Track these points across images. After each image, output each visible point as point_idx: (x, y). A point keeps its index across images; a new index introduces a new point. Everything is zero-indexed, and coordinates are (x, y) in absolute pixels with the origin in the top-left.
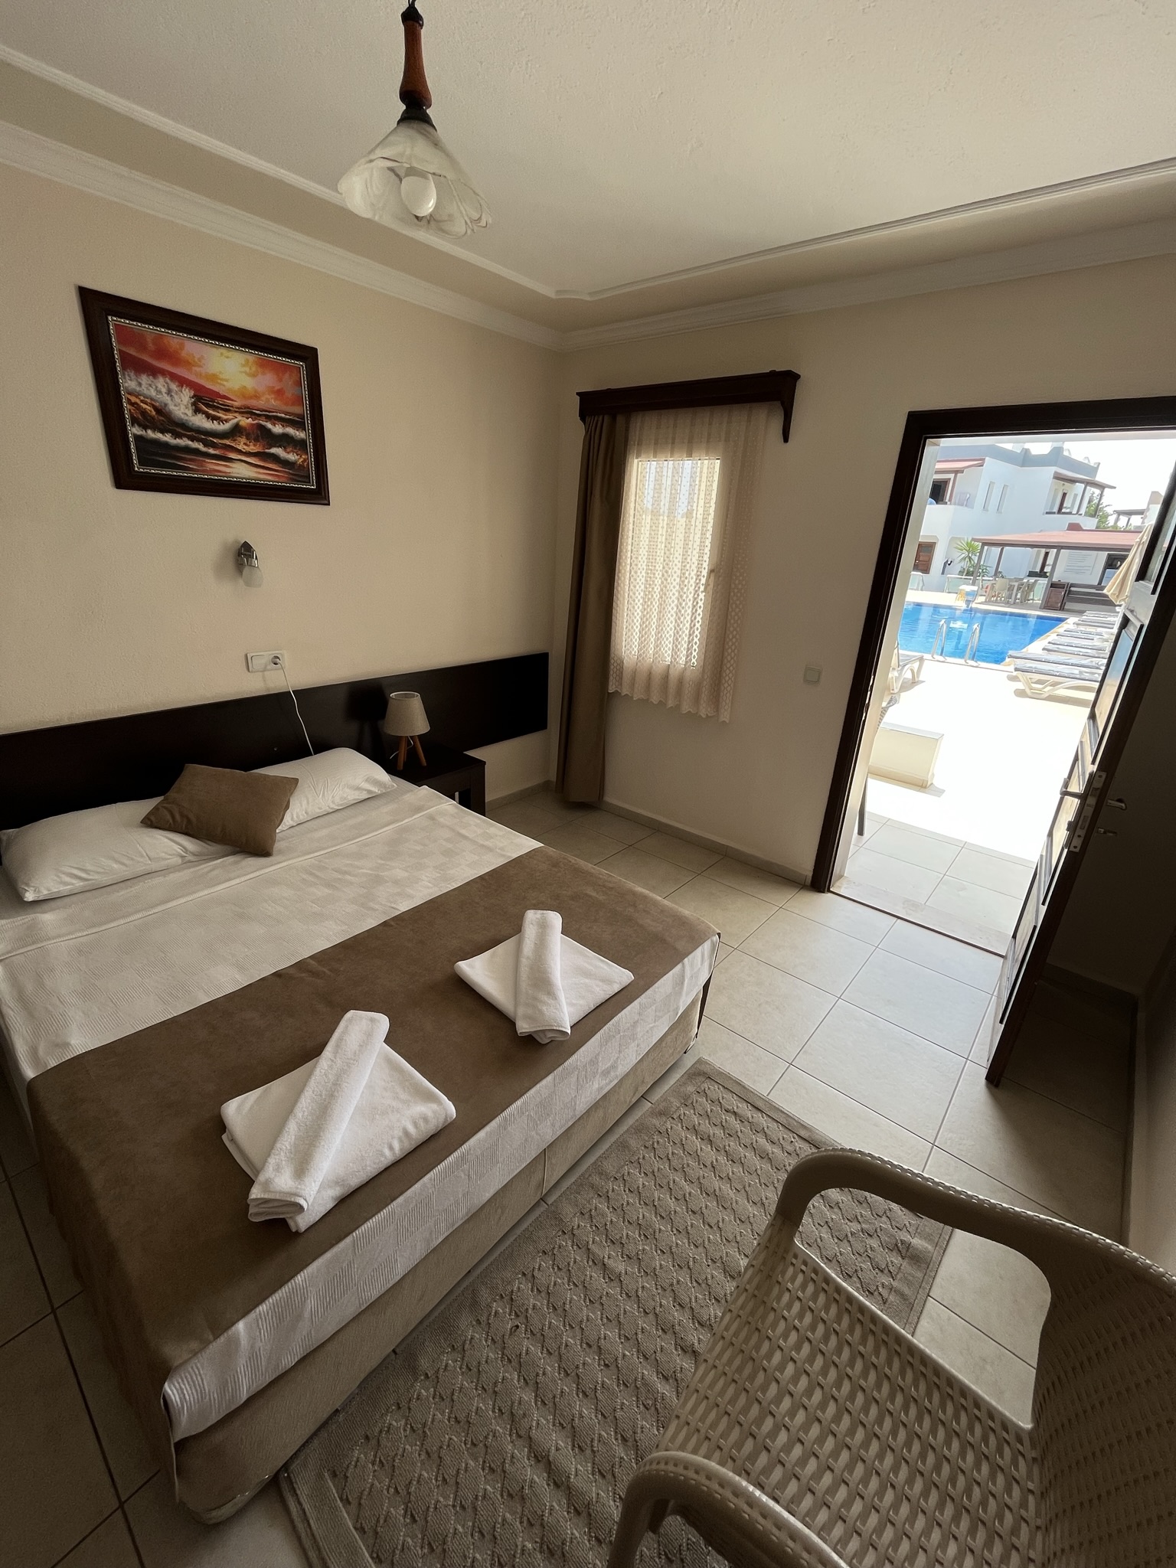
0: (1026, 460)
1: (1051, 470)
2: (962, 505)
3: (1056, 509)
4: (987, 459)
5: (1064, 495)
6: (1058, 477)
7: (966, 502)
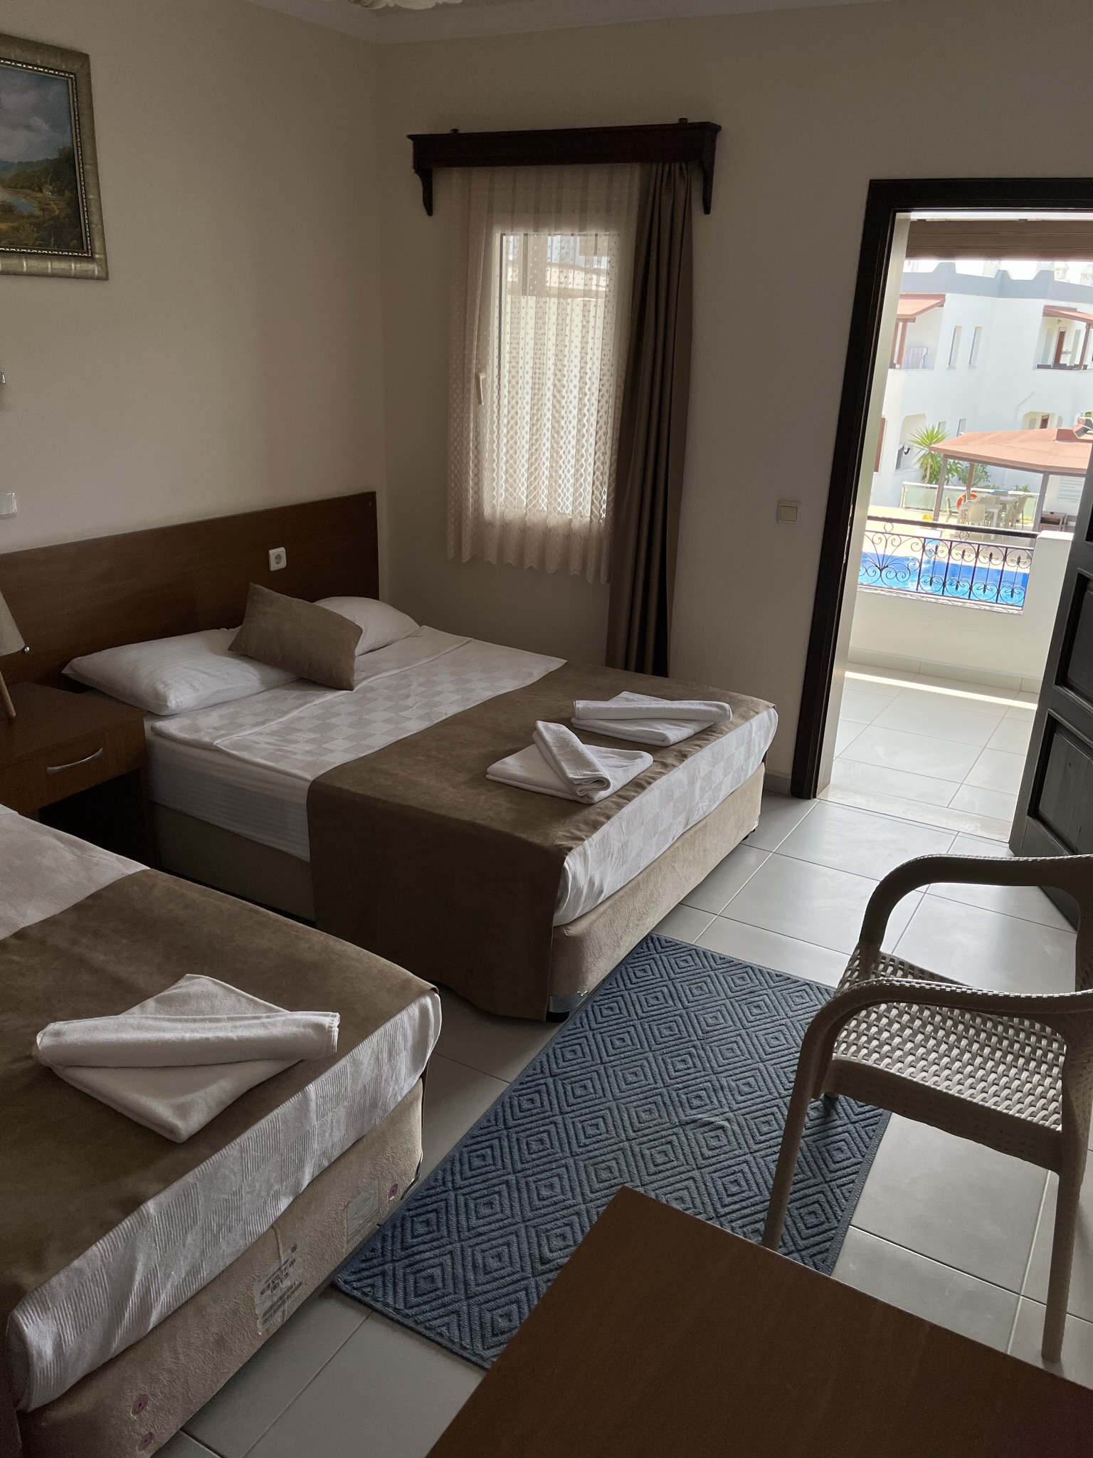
0: (1004, 287)
1: (1040, 304)
2: (917, 367)
3: (1050, 361)
4: (948, 296)
5: (1062, 335)
6: (1049, 312)
7: (923, 362)
